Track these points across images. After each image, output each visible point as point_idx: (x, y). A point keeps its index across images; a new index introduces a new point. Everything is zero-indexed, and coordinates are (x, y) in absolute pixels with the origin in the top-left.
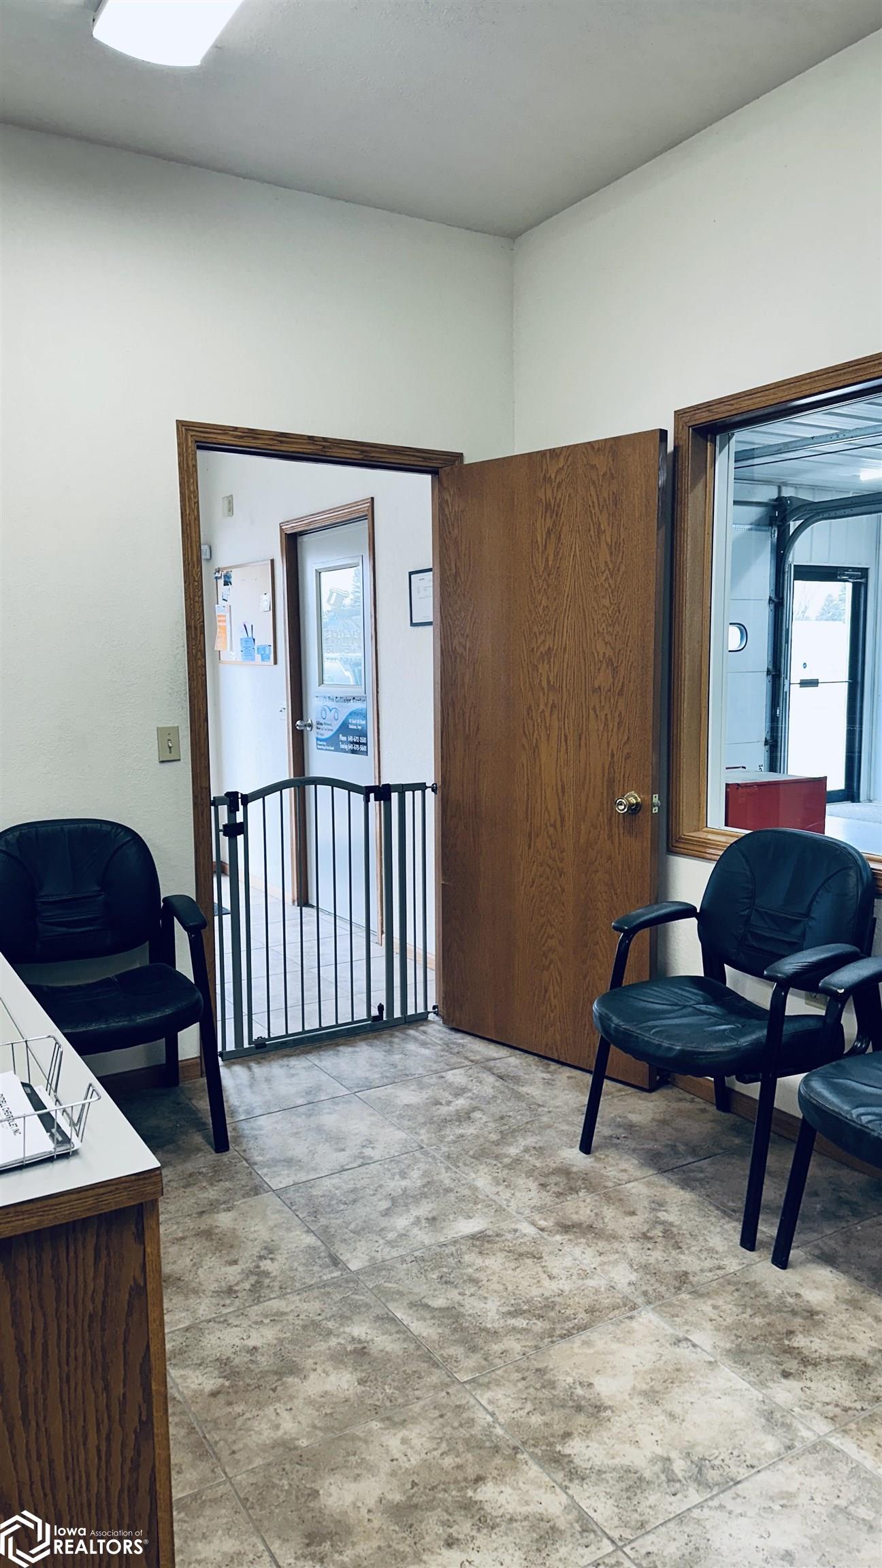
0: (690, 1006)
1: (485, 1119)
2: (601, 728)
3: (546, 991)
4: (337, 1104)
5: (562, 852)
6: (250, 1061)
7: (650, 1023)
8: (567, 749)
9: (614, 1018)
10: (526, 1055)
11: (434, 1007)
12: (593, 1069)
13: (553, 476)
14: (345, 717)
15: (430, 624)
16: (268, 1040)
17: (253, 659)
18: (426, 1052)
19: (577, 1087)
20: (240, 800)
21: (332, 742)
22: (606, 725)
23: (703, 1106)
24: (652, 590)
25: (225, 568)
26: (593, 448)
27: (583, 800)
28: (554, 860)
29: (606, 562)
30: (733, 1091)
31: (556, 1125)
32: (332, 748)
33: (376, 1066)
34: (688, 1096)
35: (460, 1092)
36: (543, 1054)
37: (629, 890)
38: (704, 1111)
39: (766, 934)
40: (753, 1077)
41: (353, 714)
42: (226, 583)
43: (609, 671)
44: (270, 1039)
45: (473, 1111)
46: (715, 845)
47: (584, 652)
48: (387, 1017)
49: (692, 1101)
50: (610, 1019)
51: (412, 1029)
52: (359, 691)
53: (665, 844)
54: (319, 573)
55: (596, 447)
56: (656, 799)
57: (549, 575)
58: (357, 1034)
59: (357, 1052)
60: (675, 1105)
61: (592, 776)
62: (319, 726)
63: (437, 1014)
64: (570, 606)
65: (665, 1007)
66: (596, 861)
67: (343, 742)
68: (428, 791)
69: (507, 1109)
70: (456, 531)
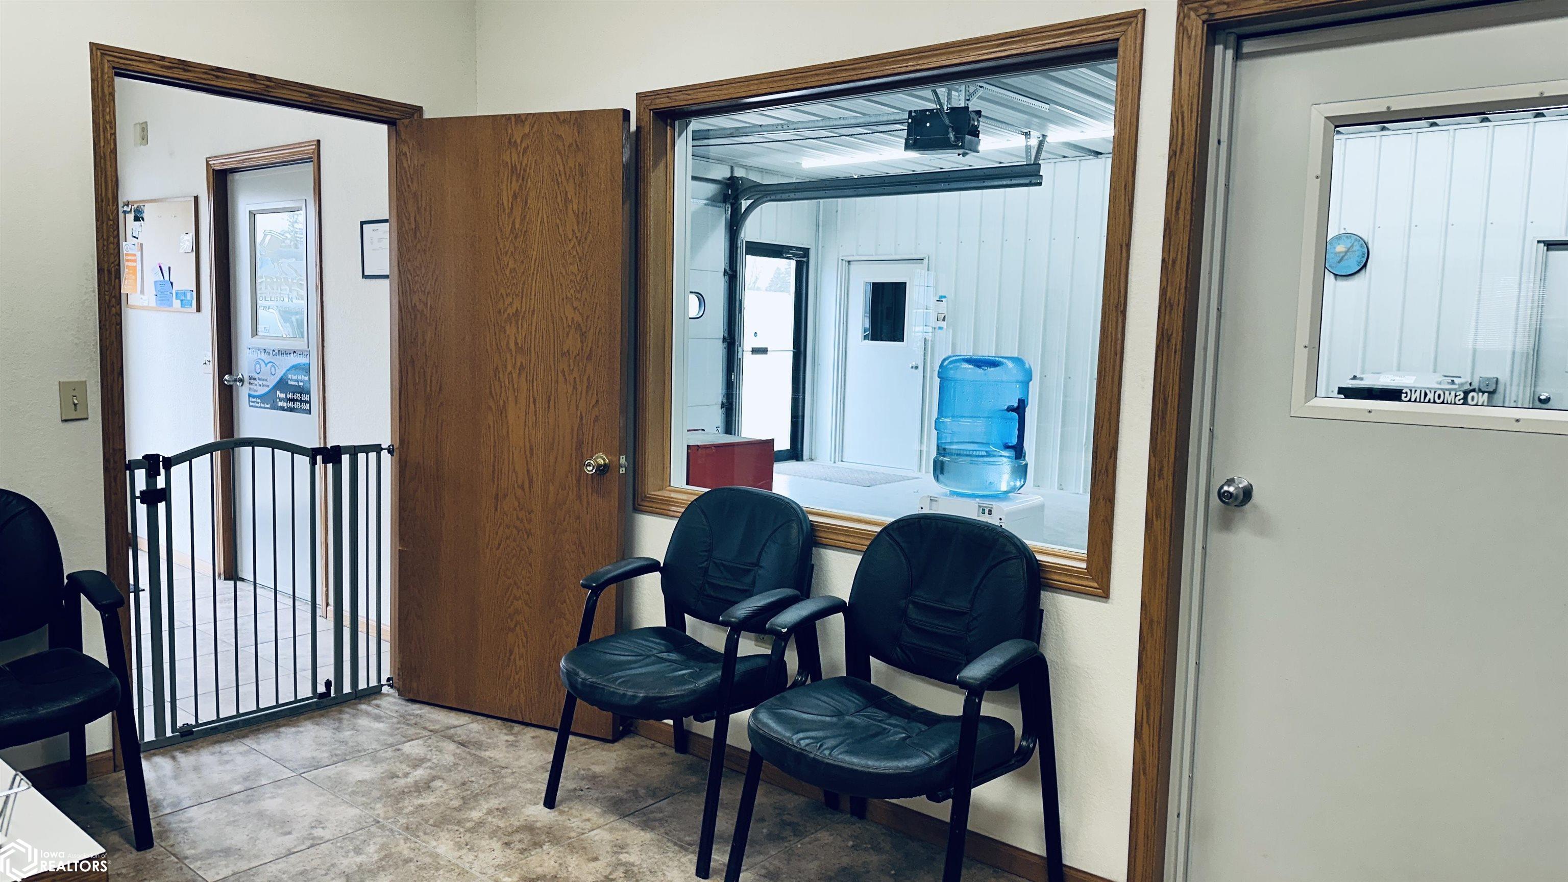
0: (654, 655)
1: (445, 787)
2: (570, 391)
3: (511, 652)
4: (280, 787)
5: (529, 514)
6: (177, 750)
7: (615, 675)
8: (535, 411)
9: (581, 672)
10: (489, 719)
11: (388, 680)
12: (558, 727)
13: (519, 141)
14: (284, 372)
15: (386, 277)
16: (195, 726)
17: (171, 305)
18: (381, 726)
19: (541, 746)
20: (161, 463)
21: (269, 400)
22: (575, 388)
23: (663, 750)
24: (618, 259)
25: (136, 202)
26: (558, 119)
27: (552, 460)
28: (522, 521)
29: (573, 231)
30: (690, 732)
31: (520, 784)
32: (268, 406)
33: (324, 745)
34: (650, 743)
35: (417, 763)
36: (507, 717)
37: (597, 550)
38: (663, 754)
39: (722, 584)
40: (709, 715)
41: (296, 368)
42: (137, 219)
43: (578, 336)
44: (198, 724)
45: (433, 781)
46: (677, 503)
47: (552, 315)
48: (336, 692)
49: (653, 747)
50: (577, 674)
51: (364, 703)
52: (301, 345)
53: (631, 503)
54: (252, 215)
55: (562, 118)
56: (623, 460)
57: (516, 238)
58: (302, 713)
59: (302, 732)
60: (636, 752)
61: (561, 438)
62: (252, 381)
63: (391, 686)
64: (538, 270)
65: (629, 658)
66: (564, 521)
67: (281, 400)
68: (384, 454)
69: (468, 775)
70: (415, 185)
